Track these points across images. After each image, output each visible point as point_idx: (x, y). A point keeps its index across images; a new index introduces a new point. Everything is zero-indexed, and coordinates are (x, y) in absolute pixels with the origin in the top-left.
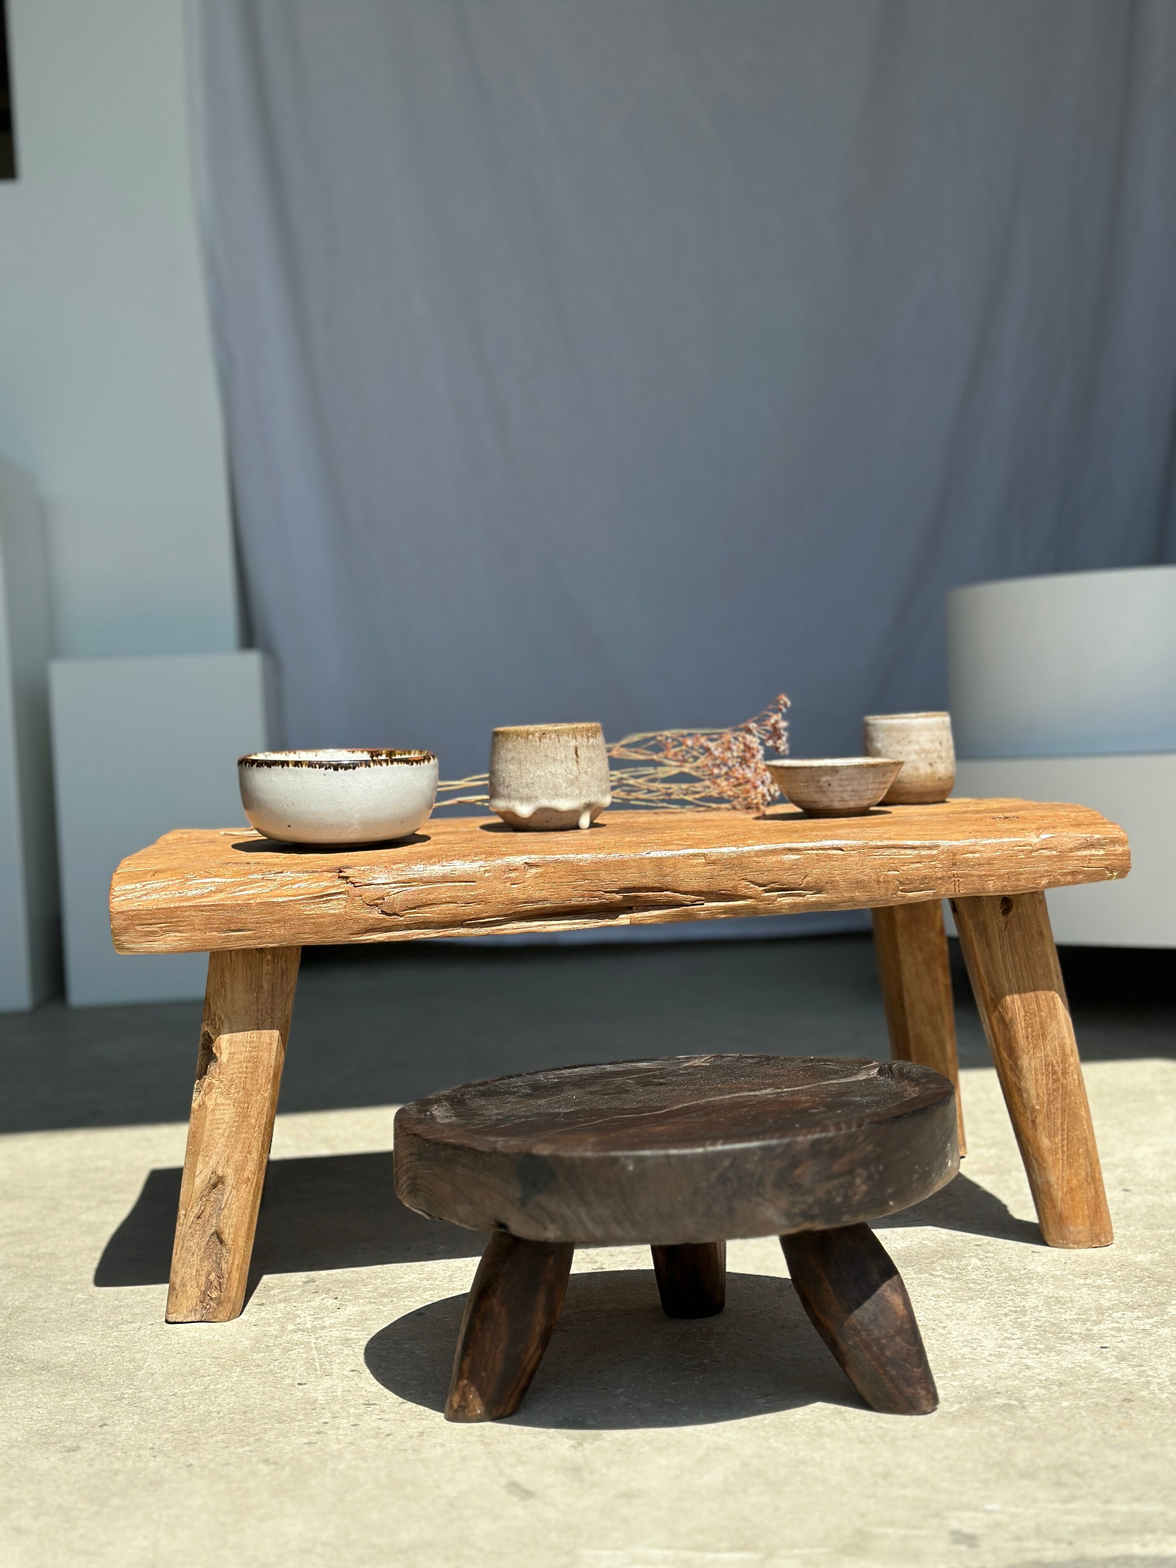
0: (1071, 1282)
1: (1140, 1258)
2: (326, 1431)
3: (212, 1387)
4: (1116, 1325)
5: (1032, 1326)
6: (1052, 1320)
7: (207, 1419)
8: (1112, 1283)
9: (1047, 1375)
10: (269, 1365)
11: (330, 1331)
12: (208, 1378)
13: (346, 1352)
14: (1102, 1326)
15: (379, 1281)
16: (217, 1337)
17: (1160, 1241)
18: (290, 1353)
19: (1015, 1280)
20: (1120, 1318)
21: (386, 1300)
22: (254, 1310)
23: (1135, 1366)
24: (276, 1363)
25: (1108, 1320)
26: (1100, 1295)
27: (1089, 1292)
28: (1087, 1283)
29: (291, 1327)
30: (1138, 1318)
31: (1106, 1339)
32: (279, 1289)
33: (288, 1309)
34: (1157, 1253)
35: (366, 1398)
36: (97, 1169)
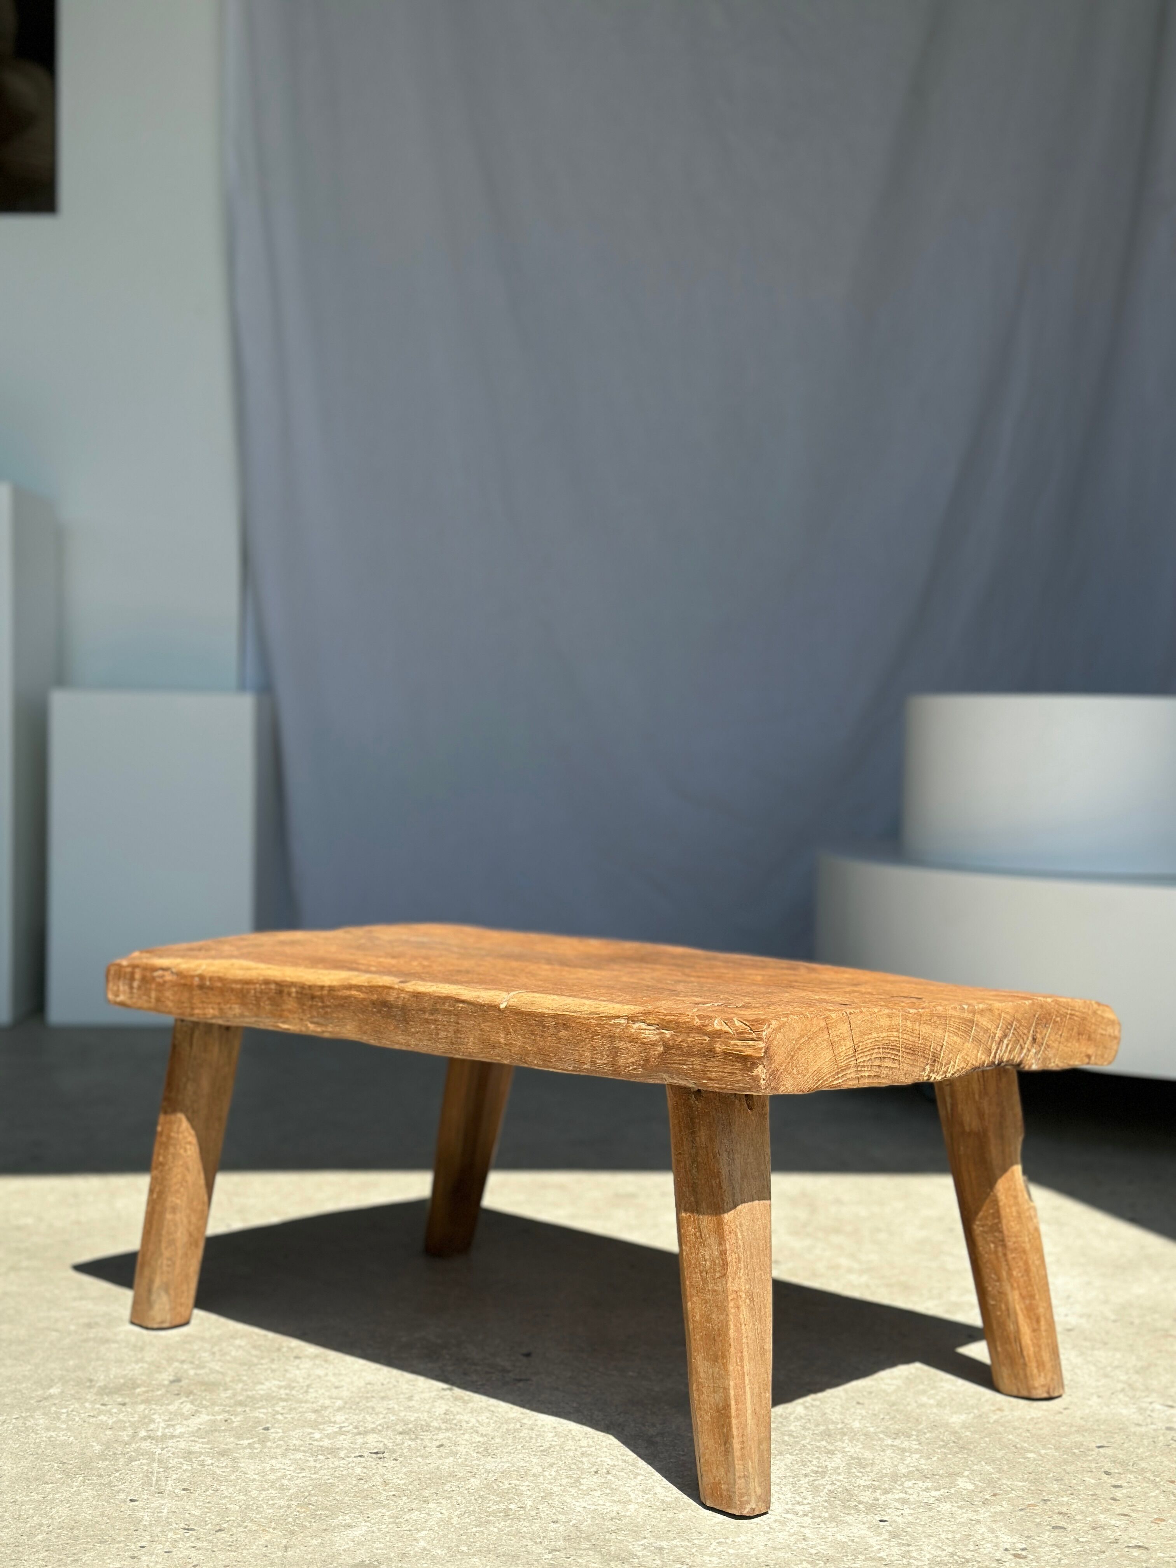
0: (879, 1442)
1: (952, 1420)
2: (140, 1557)
3: (51, 1496)
4: (902, 1496)
5: (826, 1491)
6: (846, 1485)
7: (37, 1533)
8: (917, 1447)
9: (819, 1548)
10: (110, 1476)
11: (178, 1441)
12: (51, 1485)
13: (185, 1467)
14: (890, 1496)
15: (240, 1385)
16: (72, 1438)
17: (979, 1400)
18: (133, 1463)
19: (829, 1436)
20: (910, 1488)
21: (239, 1409)
22: (115, 1410)
23: (904, 1545)
24: (117, 1474)
25: (897, 1489)
26: (901, 1459)
27: (893, 1455)
28: (895, 1443)
29: (143, 1433)
30: (927, 1490)
31: (888, 1511)
32: (145, 1387)
33: (147, 1412)
34: (972, 1415)
35: (187, 1522)
36: (19, 1228)
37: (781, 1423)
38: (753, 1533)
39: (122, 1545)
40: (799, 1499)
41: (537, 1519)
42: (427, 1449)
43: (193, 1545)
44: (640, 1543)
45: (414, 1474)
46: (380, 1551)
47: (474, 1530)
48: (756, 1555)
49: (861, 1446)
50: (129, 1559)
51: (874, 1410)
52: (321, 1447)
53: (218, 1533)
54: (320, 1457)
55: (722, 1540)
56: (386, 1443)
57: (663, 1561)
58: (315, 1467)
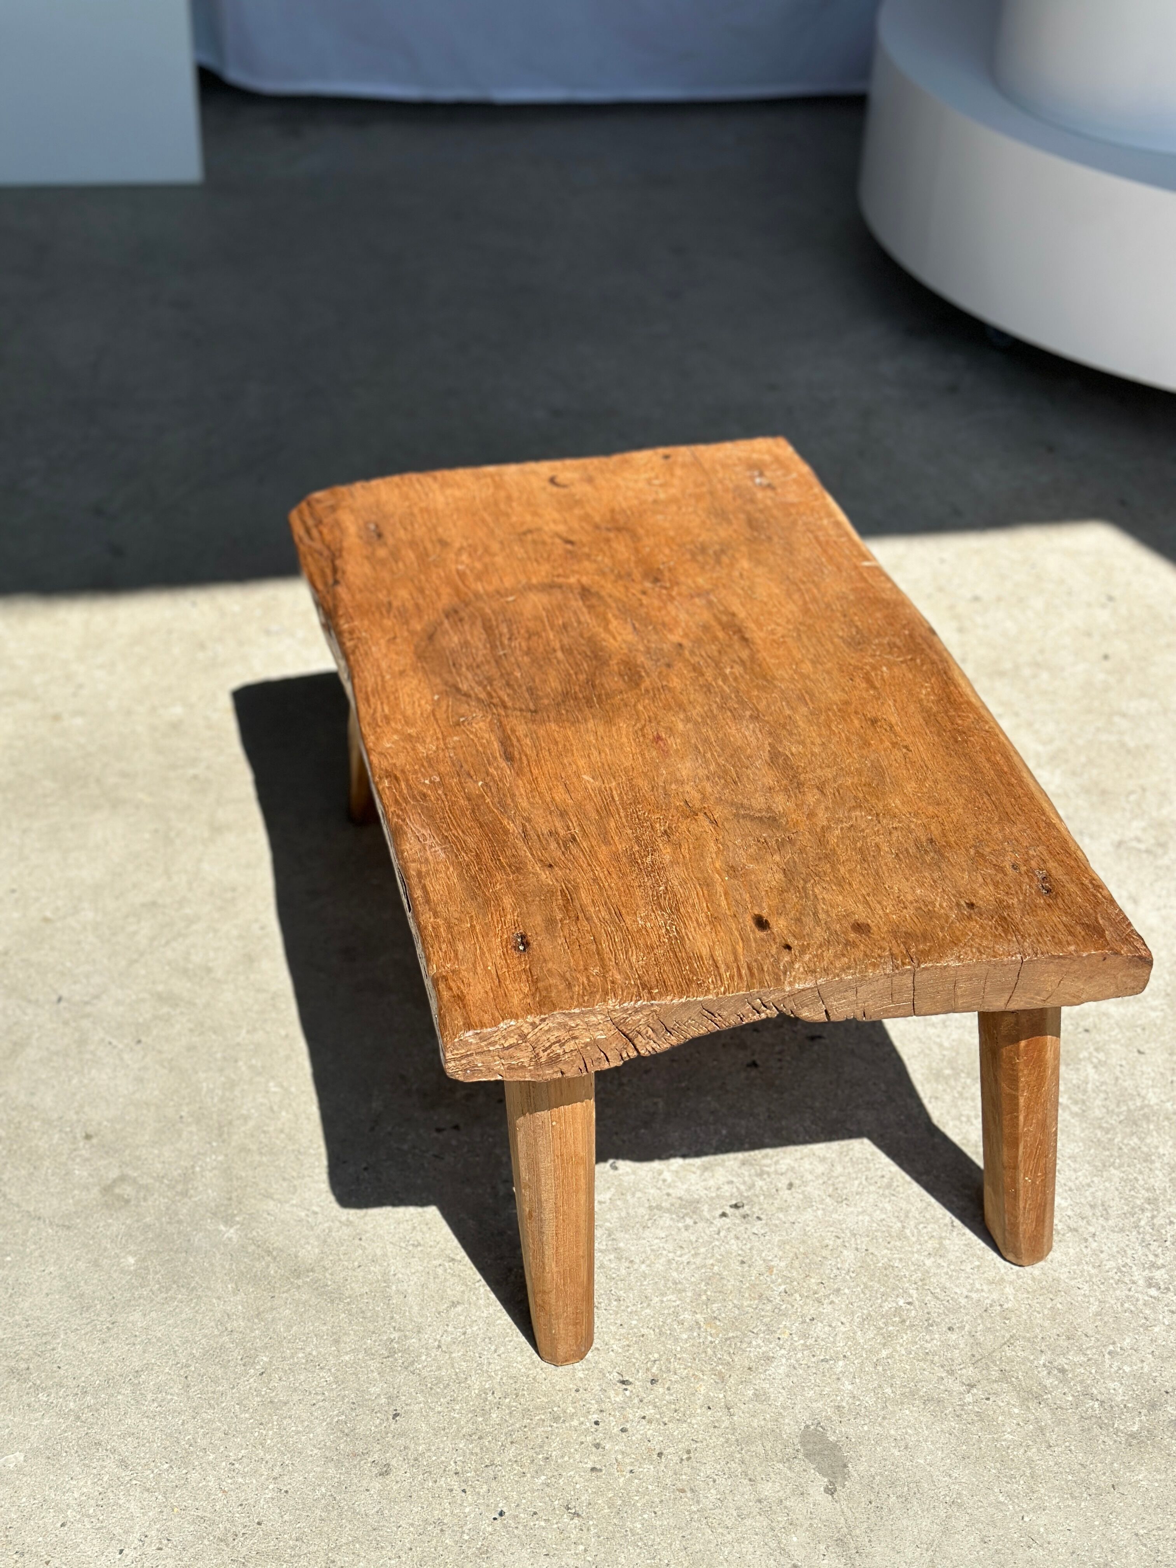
37: (1084, 1102)
38: (1134, 1329)
39: (575, 1423)
40: (1151, 1258)
41: (932, 1326)
42: (781, 1193)
43: (640, 1413)
44: (1041, 1362)
45: (788, 1247)
46: (815, 1405)
47: (884, 1353)
48: (1151, 1371)
49: (1170, 1143)
50: (594, 1449)
51: (1158, 1067)
52: (680, 1198)
53: (655, 1387)
54: (689, 1221)
55: (1111, 1348)
56: (738, 1185)
57: (1073, 1395)
58: (691, 1241)
